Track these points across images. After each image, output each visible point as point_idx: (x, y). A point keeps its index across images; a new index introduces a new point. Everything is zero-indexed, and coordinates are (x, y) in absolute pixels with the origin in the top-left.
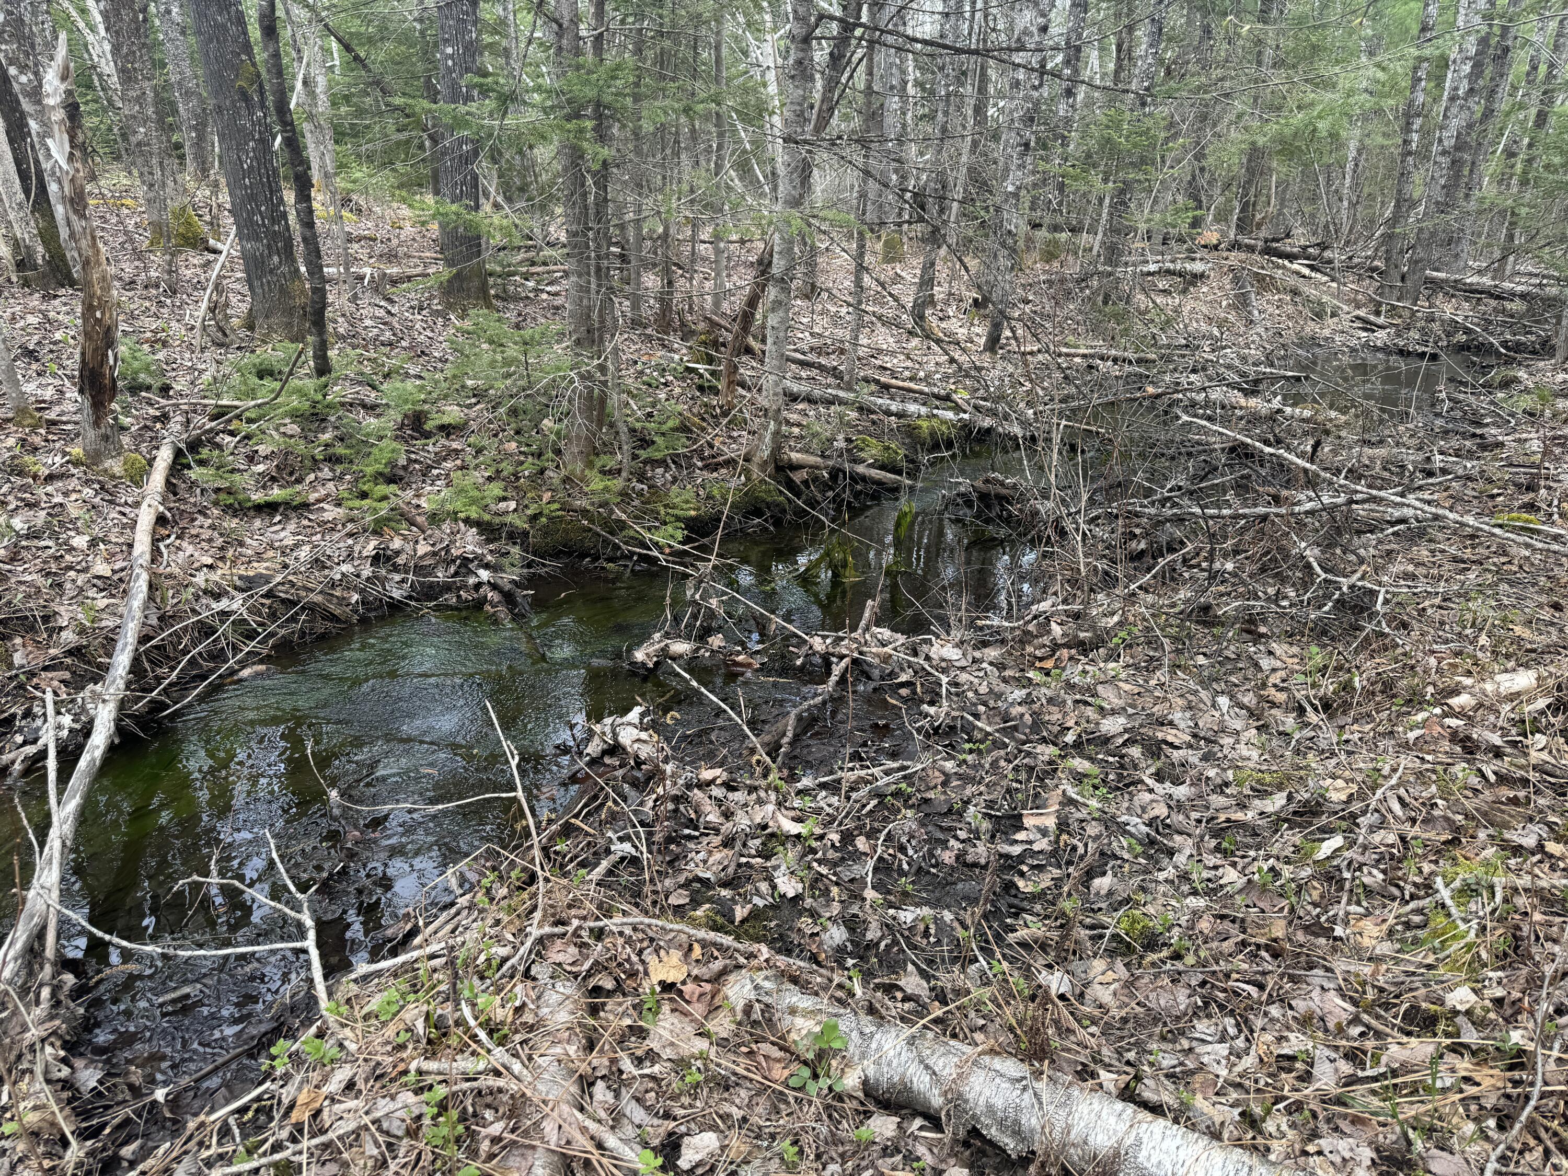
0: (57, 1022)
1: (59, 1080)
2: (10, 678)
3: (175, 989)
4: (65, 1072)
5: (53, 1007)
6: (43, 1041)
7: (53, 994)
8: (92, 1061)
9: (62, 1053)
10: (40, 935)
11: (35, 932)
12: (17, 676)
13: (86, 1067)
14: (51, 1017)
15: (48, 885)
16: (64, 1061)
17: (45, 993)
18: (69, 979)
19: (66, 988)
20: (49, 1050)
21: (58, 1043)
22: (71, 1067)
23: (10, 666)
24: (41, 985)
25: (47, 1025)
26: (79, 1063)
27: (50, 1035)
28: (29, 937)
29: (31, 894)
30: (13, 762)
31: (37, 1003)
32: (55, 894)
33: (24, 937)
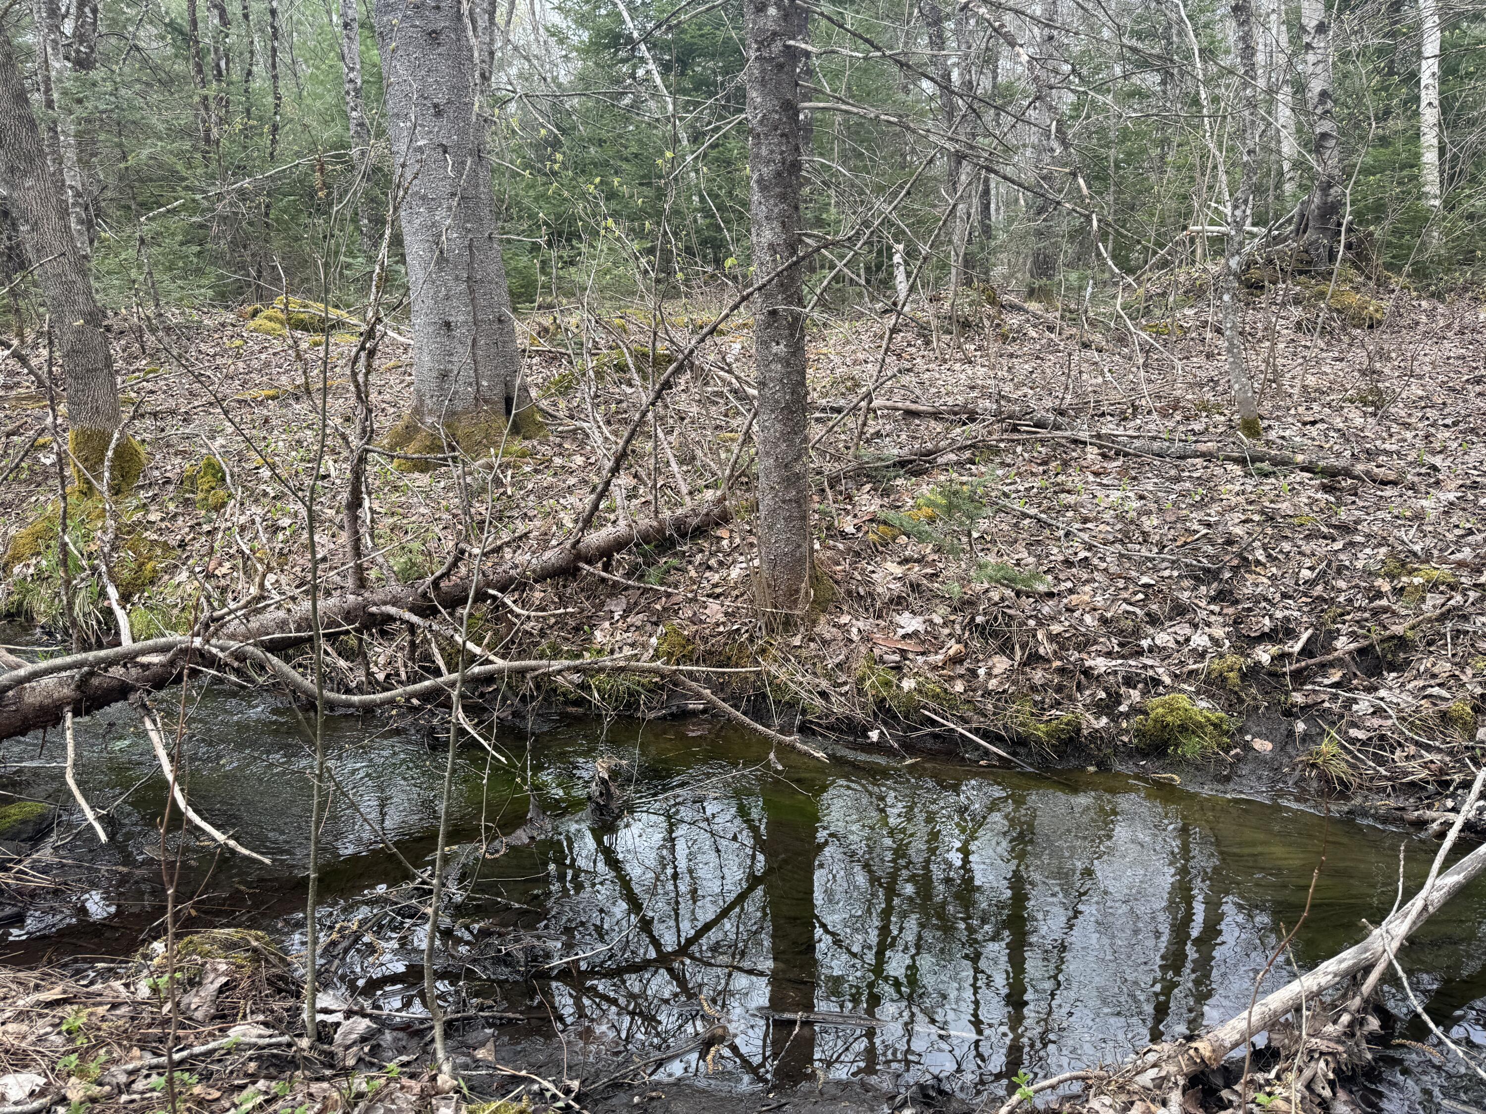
0: (1341, 1049)
1: (1320, 1096)
2: (1467, 747)
3: (1464, 1103)
4: (1327, 1093)
5: (1345, 1033)
6: (1322, 1054)
7: (1351, 1025)
8: (1353, 1103)
9: (1331, 1076)
10: (1367, 969)
11: (1363, 964)
12: (1473, 748)
13: (1345, 1102)
14: (1339, 1041)
15: (1394, 933)
16: (1332, 1084)
17: (1345, 1018)
18: (1374, 1023)
19: (1367, 1029)
20: (1322, 1064)
21: (1332, 1065)
22: (1334, 1094)
23: (1472, 737)
24: (1345, 1010)
25: (1332, 1045)
26: (1342, 1095)
27: (1329, 1053)
28: (1354, 964)
29: (1376, 932)
30: (1434, 821)
31: (1335, 1022)
32: (1395, 945)
33: (1351, 962)
